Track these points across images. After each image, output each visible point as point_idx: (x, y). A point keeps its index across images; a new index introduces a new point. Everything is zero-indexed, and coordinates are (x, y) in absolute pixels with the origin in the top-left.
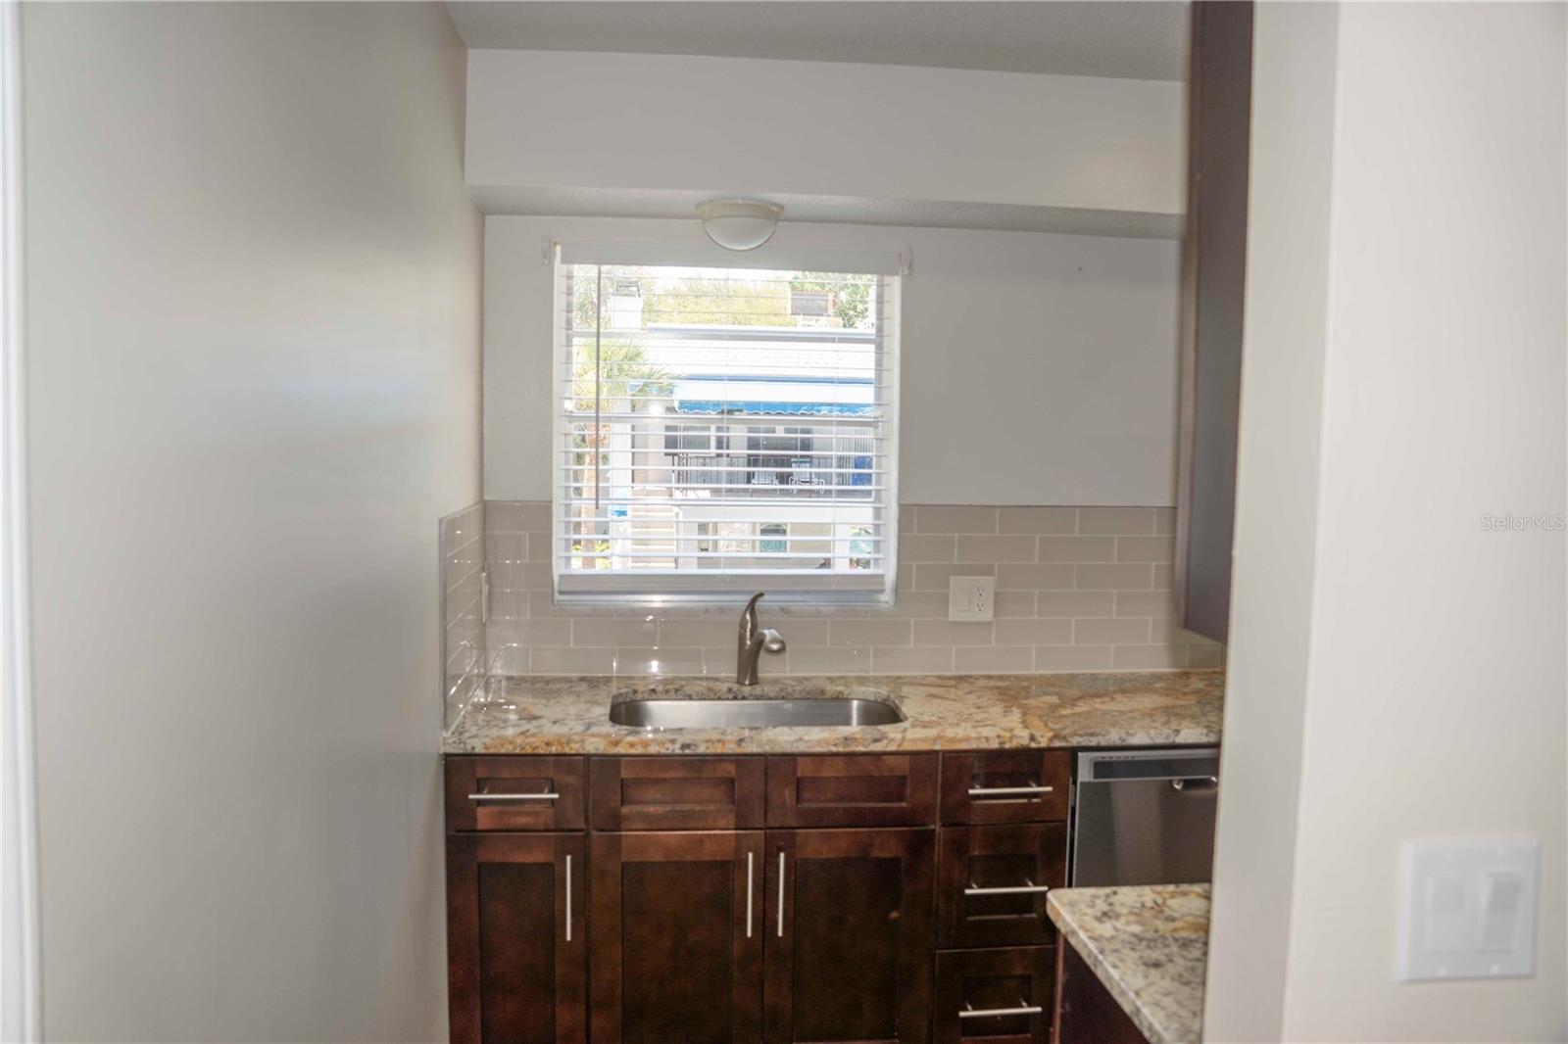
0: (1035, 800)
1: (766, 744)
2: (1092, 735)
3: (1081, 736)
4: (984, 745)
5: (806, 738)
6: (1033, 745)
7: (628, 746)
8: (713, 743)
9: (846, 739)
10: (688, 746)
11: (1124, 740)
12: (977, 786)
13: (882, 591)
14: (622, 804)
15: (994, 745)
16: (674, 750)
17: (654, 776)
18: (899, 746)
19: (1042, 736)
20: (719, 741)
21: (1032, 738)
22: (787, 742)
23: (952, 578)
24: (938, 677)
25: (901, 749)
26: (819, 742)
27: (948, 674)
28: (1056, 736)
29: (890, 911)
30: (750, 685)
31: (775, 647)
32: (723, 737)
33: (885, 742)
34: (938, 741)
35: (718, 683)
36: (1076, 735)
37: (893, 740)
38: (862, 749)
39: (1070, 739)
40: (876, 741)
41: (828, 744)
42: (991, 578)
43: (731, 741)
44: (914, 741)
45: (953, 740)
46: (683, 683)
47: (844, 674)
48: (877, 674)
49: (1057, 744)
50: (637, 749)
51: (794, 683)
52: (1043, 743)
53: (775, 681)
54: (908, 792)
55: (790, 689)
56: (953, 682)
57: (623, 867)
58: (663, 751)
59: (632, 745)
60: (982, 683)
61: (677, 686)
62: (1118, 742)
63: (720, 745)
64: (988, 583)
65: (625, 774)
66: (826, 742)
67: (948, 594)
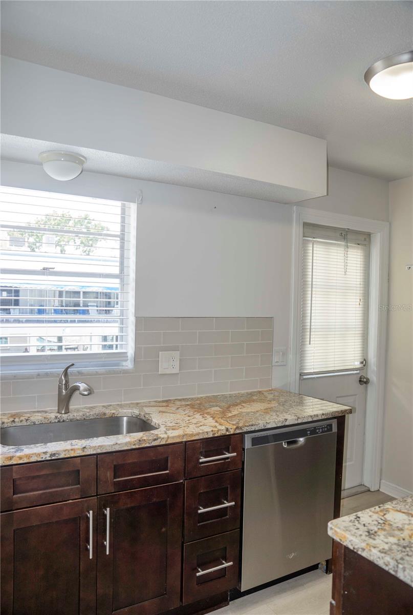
0: (227, 460)
1: (98, 448)
2: (252, 425)
3: (248, 426)
4: (206, 436)
5: (119, 442)
6: (228, 433)
7: (18, 459)
8: (69, 451)
9: (140, 441)
10: (54, 454)
11: (265, 426)
12: (202, 457)
13: (126, 360)
14: (13, 495)
15: (211, 435)
16: (46, 458)
17: (32, 475)
18: (166, 441)
19: (231, 429)
20: (72, 450)
21: (227, 430)
22: (109, 446)
23: (160, 352)
24: (156, 401)
25: (167, 443)
26: (126, 444)
27: (159, 400)
28: (237, 428)
29: (162, 528)
30: (65, 413)
31: (86, 393)
32: (73, 447)
33: (159, 440)
34: (184, 437)
35: (47, 414)
36: (246, 426)
37: (163, 438)
38: (148, 445)
39: (243, 429)
40: (155, 440)
41: (130, 444)
42: (179, 352)
43: (79, 449)
44: (173, 437)
45: (192, 435)
46: (28, 415)
47: (110, 404)
48: (125, 403)
49: (238, 431)
50: (23, 461)
51: (88, 411)
52: (232, 432)
53: (78, 410)
54: (169, 464)
55: (88, 414)
56: (164, 404)
57: (14, 532)
58: (39, 459)
59: (20, 458)
60: (178, 403)
61: (27, 418)
62: (263, 428)
63: (73, 452)
64: (177, 354)
65: (15, 476)
66: (129, 443)
67: (159, 360)
